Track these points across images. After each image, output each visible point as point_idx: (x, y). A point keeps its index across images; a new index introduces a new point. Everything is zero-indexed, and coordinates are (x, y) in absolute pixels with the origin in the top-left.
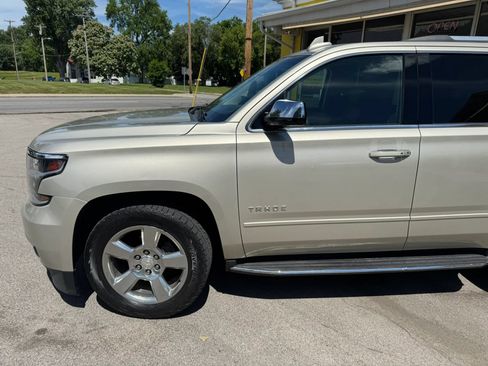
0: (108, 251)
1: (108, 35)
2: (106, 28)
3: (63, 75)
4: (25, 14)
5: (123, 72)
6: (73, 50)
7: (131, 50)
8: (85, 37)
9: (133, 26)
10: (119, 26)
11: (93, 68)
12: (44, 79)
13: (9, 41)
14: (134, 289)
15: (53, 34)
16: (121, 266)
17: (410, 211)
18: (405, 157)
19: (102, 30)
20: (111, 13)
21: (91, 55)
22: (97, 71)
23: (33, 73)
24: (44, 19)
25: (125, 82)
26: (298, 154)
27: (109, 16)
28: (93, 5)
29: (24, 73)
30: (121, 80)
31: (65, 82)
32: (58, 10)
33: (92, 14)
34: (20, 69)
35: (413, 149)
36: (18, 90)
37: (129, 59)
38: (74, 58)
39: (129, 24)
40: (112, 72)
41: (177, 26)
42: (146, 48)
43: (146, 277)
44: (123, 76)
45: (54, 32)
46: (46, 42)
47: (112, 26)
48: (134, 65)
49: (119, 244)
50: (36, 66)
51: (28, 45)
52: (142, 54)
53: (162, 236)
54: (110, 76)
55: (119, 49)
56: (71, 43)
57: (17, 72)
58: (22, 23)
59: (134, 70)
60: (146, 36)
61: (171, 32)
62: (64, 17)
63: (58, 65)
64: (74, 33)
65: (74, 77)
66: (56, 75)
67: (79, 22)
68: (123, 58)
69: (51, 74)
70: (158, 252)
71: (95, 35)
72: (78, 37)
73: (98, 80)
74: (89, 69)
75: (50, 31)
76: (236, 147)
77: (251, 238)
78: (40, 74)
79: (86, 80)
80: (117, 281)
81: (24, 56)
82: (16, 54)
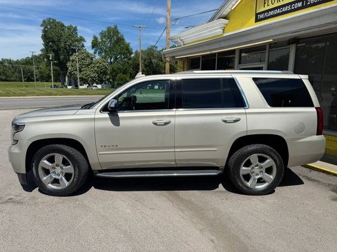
0: (40, 165)
1: (92, 59)
2: (91, 54)
3: (63, 84)
4: (43, 47)
5: (101, 82)
6: (70, 68)
7: (106, 68)
8: (77, 60)
9: (108, 52)
10: (99, 53)
11: (82, 79)
12: (51, 87)
13: (31, 64)
14: (52, 183)
15: (59, 59)
16: (47, 172)
17: (175, 147)
18: (168, 123)
19: (88, 55)
20: (95, 45)
21: (80, 71)
22: (84, 81)
23: (45, 83)
24: (53, 50)
25: (102, 87)
26: (121, 122)
27: (93, 47)
28: (84, 40)
29: (40, 83)
30: (99, 86)
31: (64, 88)
32: (62, 45)
33: (83, 46)
34: (37, 80)
35: (172, 120)
36: (33, 94)
37: (105, 73)
38: (70, 73)
39: (105, 51)
40: (93, 81)
41: (136, 52)
42: (116, 66)
43: (57, 177)
44: (101, 84)
45: (59, 58)
46: (54, 64)
47: (95, 53)
48: (108, 77)
49: (46, 162)
50: (48, 79)
51: (43, 66)
52: (113, 70)
53: (64, 158)
54: (93, 84)
55: (98, 67)
56: (69, 64)
57: (35, 83)
58: (40, 53)
59: (108, 80)
60: (116, 59)
61: (133, 55)
62: (66, 49)
63: (60, 78)
64: (71, 58)
65: (70, 85)
66: (59, 84)
67: (74, 51)
68: (101, 73)
69: (56, 83)
70: (62, 165)
71: (84, 59)
72: (73, 61)
73: (85, 86)
74: (79, 80)
75: (57, 57)
76: (94, 119)
77: (103, 160)
78: (49, 84)
79: (77, 86)
80: (44, 179)
81: (41, 73)
82: (35, 72)
